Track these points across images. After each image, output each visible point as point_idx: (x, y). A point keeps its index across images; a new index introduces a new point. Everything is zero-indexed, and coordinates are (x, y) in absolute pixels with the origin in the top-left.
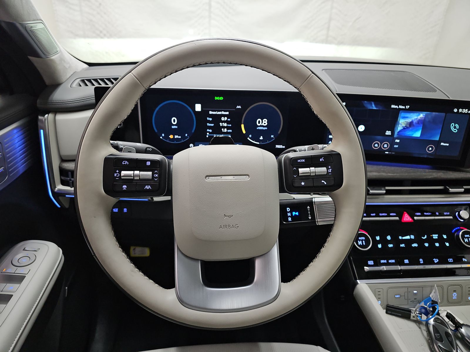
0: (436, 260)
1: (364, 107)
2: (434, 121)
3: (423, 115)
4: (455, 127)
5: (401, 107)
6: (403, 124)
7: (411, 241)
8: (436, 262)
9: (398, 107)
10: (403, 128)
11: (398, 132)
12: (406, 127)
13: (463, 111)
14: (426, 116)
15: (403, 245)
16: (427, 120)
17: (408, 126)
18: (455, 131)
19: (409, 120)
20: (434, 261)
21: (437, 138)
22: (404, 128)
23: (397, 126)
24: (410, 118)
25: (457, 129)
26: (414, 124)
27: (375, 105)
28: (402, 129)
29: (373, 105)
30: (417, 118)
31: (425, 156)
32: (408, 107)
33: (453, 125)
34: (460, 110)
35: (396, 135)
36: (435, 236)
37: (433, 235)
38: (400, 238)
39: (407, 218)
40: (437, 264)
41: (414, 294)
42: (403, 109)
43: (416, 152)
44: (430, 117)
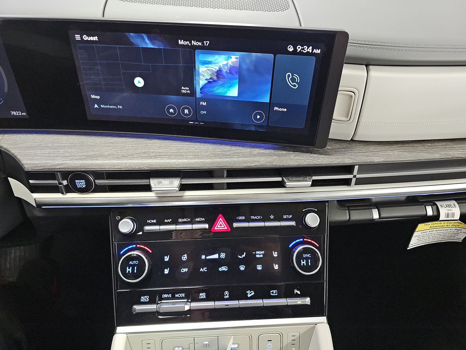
0: (251, 293)
1: (132, 44)
2: (257, 69)
3: (236, 58)
4: (293, 80)
5: (194, 43)
6: (205, 74)
7: (219, 262)
8: (249, 296)
9: (191, 43)
10: (206, 82)
11: (201, 89)
12: (212, 80)
13: (303, 49)
14: (242, 60)
15: (204, 270)
16: (244, 66)
17: (215, 78)
18: (295, 86)
19: (215, 68)
20: (248, 294)
21: (267, 100)
22: (209, 82)
23: (197, 78)
24: (216, 63)
25: (297, 83)
26: (225, 74)
27: (150, 39)
28: (206, 84)
29: (147, 41)
30: (227, 64)
31: (253, 129)
32: (207, 43)
33: (289, 76)
34: (299, 48)
35: (198, 95)
36: (259, 254)
37: (258, 252)
38: (203, 257)
39: (221, 225)
40: (252, 298)
41: (205, 346)
42: (198, 47)
43: (237, 122)
44: (248, 61)
